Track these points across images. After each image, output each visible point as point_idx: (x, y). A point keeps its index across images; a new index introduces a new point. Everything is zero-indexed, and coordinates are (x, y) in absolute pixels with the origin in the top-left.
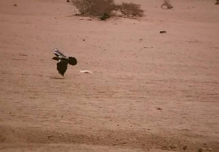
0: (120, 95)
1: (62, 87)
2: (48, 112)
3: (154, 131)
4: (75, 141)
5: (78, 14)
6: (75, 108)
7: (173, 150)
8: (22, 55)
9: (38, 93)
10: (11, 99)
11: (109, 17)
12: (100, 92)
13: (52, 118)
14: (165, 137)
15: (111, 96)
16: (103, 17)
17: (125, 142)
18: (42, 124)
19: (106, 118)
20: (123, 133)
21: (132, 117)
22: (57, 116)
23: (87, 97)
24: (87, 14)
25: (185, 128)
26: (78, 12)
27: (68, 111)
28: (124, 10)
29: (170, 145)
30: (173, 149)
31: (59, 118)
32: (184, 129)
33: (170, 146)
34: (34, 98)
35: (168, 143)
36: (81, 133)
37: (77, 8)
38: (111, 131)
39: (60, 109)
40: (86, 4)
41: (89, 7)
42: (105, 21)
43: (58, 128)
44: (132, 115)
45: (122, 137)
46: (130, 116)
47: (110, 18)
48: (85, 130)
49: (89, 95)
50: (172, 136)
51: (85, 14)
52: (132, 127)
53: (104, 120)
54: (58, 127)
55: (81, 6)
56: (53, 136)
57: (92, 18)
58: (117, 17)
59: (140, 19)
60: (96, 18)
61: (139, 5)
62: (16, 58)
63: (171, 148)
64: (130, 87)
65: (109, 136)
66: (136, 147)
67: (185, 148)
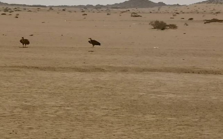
0: (169, 55)
2: (142, 61)
3: (182, 67)
4: (153, 71)
14: (186, 69)
15: (165, 56)
17: (171, 71)
18: (140, 65)
20: (170, 68)
23: (157, 56)
28: (170, 26)
32: (193, 66)
36: (155, 68)
37: (153, 26)
38: (166, 67)
40: (156, 25)
42: (163, 30)
52: (174, 66)
54: (146, 66)
56: (145, 69)
57: (158, 29)
58: (167, 29)
59: (176, 29)
61: (176, 25)
63: (188, 72)
66: (175, 73)
67: (193, 72)
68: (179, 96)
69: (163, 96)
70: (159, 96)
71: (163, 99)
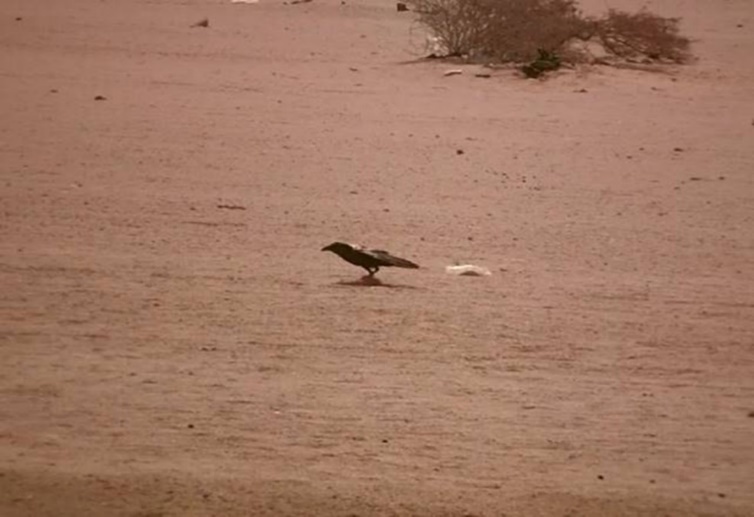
1: (380, 327)
2: (332, 423)
3: (743, 500)
5: (438, 55)
6: (433, 409)
8: (227, 207)
9: (289, 351)
10: (191, 374)
11: (558, 66)
12: (526, 349)
13: (346, 447)
15: (566, 364)
16: (533, 65)
18: (310, 468)
22: (367, 437)
23: (475, 368)
24: (472, 52)
26: (437, 48)
27: (407, 421)
28: (614, 38)
31: (374, 445)
34: (277, 370)
36: (461, 504)
37: (433, 31)
38: (574, 497)
39: (376, 413)
40: (471, 17)
41: (479, 29)
42: (541, 80)
43: (371, 485)
44: (653, 436)
46: (644, 439)
47: (561, 70)
49: (484, 358)
51: (465, 53)
53: (543, 455)
54: (371, 479)
55: (449, 25)
56: (355, 516)
57: (491, 67)
58: (588, 66)
59: (677, 72)
60: (509, 68)
61: (674, 20)
62: (205, 220)
64: (640, 330)
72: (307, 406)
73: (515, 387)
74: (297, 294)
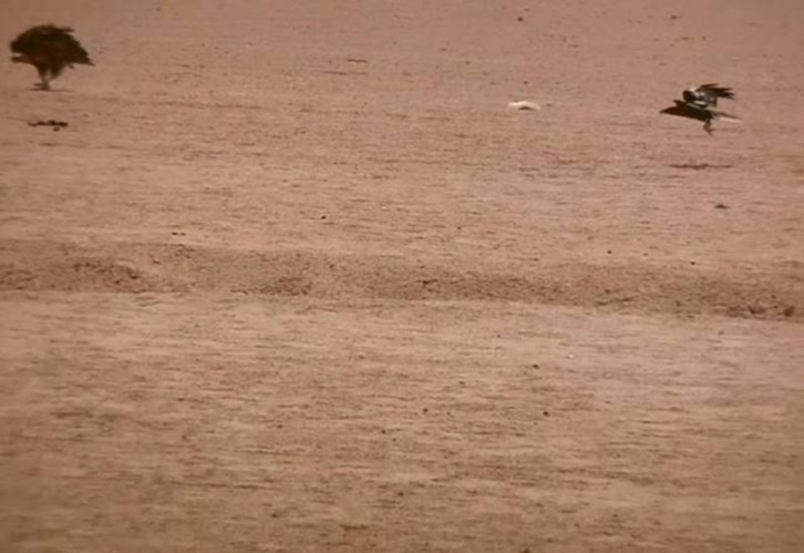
0: (617, 170)
1: (461, 147)
2: (423, 215)
3: (707, 266)
4: (495, 293)
6: (495, 205)
7: (757, 318)
8: (354, 60)
9: (395, 165)
10: (325, 181)
12: (563, 162)
13: (434, 232)
14: (736, 284)
15: (589, 173)
17: (629, 296)
18: (407, 247)
19: (579, 231)
20: (624, 271)
21: (649, 228)
22: (447, 225)
23: (528, 175)
25: (790, 258)
27: (475, 214)
29: (750, 304)
30: (757, 315)
31: (451, 231)
32: (787, 262)
33: (749, 307)
34: (387, 178)
35: (743, 299)
36: (510, 272)
38: (590, 266)
39: (454, 208)
43: (448, 259)
45: (621, 284)
46: (641, 225)
48: (521, 265)
49: (533, 169)
50: (753, 281)
52: (646, 258)
53: (570, 237)
54: (448, 255)
56: (435, 280)
62: (340, 70)
63: (753, 312)
64: (644, 148)
65: (585, 280)
66: (658, 311)
67: (789, 313)
68: (683, 504)
69: (566, 497)
70: (533, 494)
71: (563, 526)
72: (408, 203)
73: (554, 189)
74: (404, 123)
